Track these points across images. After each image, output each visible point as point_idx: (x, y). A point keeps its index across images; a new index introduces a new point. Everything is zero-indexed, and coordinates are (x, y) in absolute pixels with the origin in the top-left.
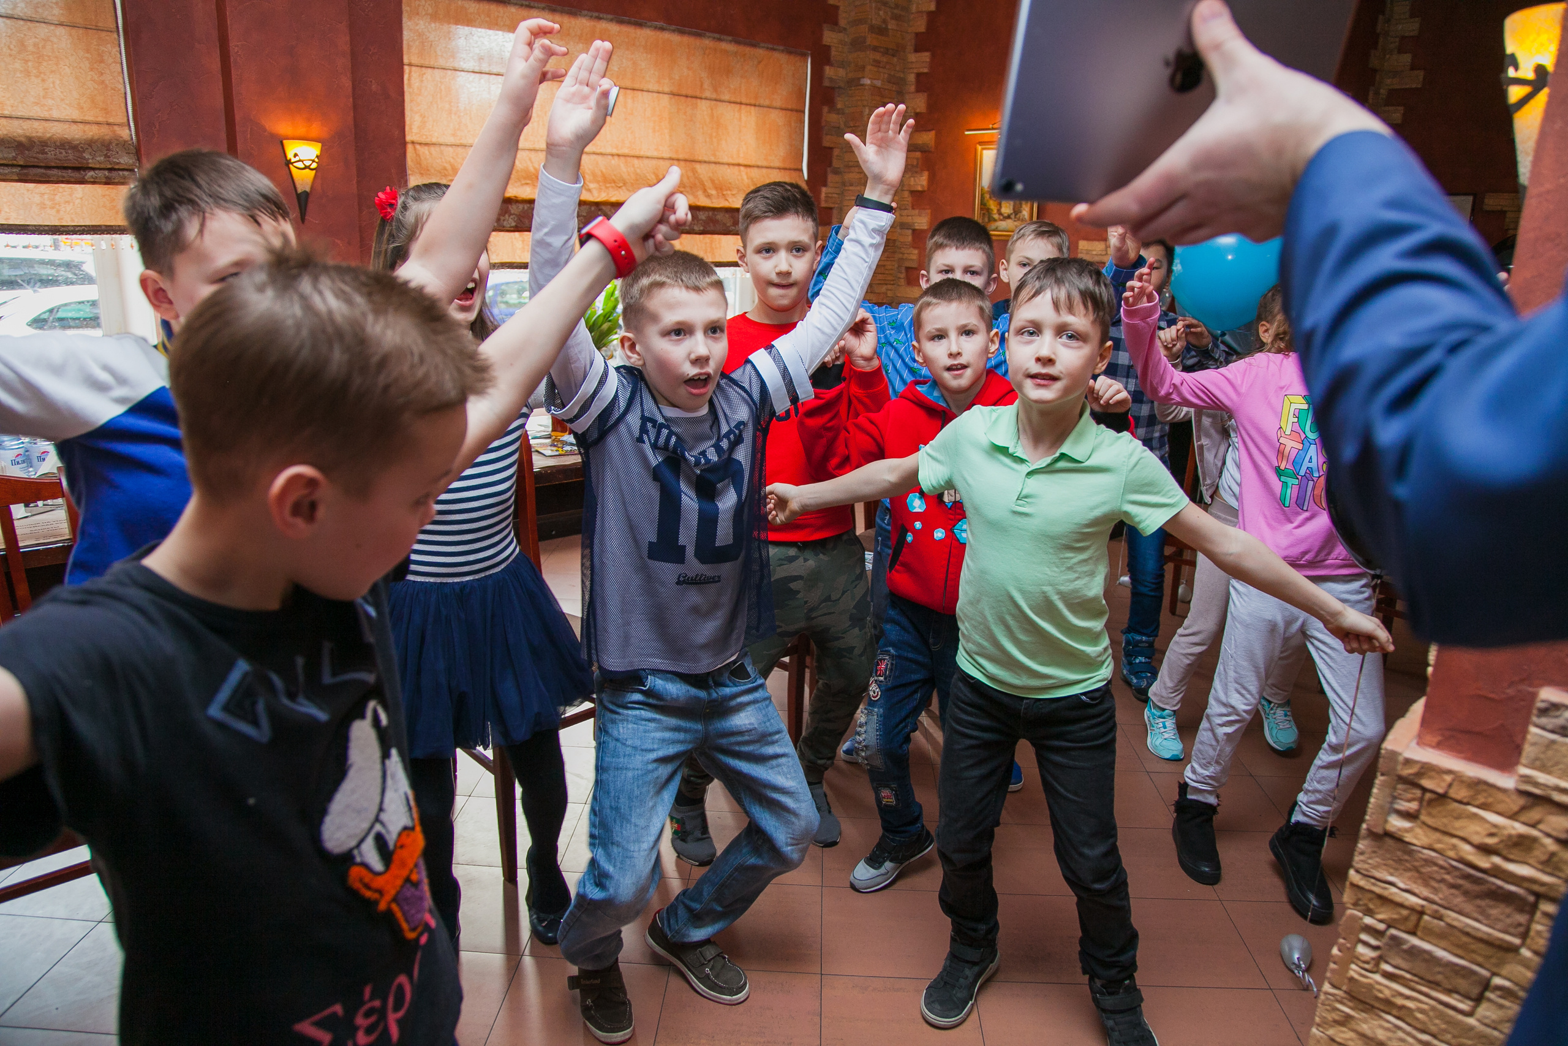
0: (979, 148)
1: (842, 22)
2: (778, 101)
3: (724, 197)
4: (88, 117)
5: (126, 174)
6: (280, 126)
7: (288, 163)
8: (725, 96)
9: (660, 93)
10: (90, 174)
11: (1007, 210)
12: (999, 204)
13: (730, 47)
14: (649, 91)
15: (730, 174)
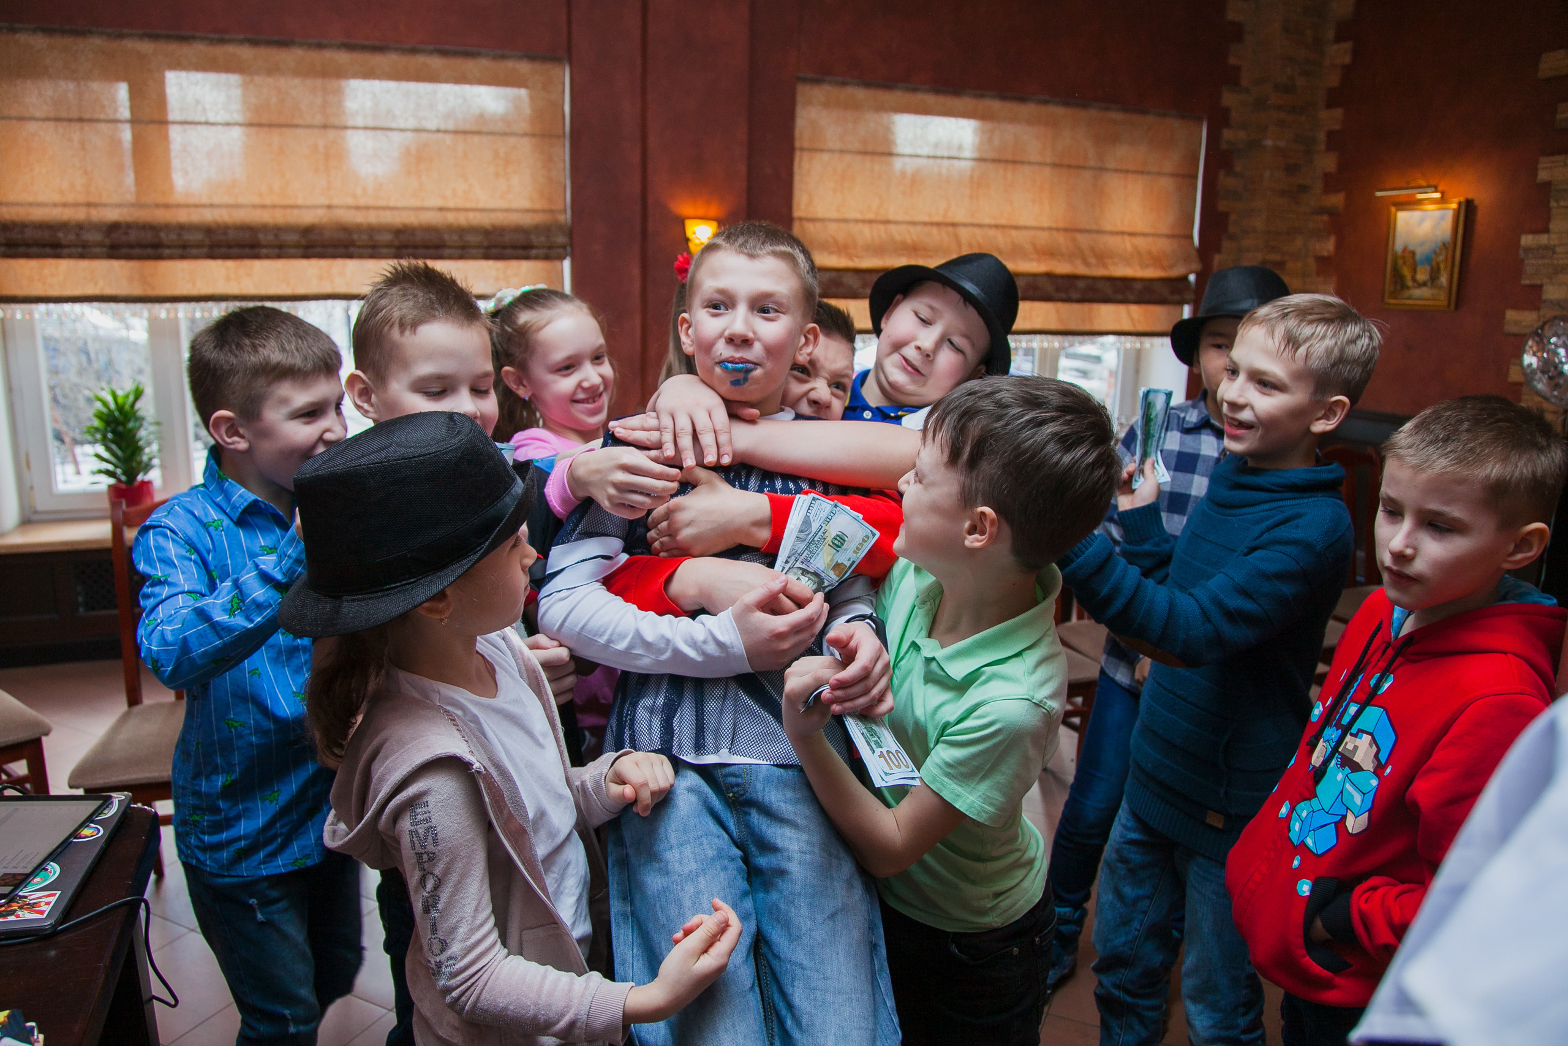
0: (1393, 209)
1: (1245, 82)
2: (1168, 166)
3: (1105, 266)
4: (538, 206)
5: (560, 251)
6: (684, 208)
7: (687, 240)
8: (1111, 164)
9: (1041, 164)
10: (534, 252)
11: (1422, 276)
12: (1414, 271)
13: (1117, 116)
14: (1030, 163)
15: (1112, 242)
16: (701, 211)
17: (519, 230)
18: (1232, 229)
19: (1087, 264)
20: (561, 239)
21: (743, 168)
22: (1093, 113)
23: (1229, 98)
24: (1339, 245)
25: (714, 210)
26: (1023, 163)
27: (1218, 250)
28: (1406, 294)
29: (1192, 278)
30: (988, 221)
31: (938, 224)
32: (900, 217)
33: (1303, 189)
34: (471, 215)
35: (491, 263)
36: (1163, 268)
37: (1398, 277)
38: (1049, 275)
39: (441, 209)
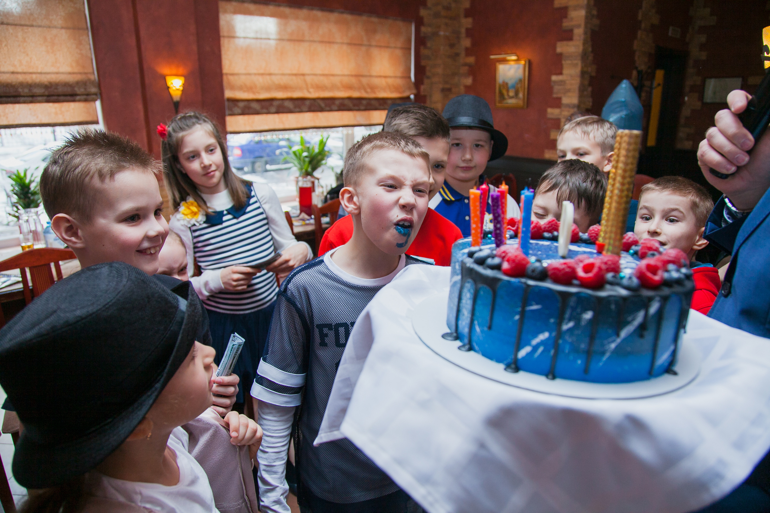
0: (497, 63)
1: (429, 4)
2: (399, 44)
3: (375, 93)
4: (76, 70)
5: (94, 97)
6: (165, 70)
7: (168, 88)
8: (374, 43)
9: (342, 43)
10: (78, 98)
11: (511, 94)
12: (508, 91)
13: (375, 19)
14: (337, 43)
15: (376, 81)
16: (174, 71)
17: (66, 84)
18: (428, 74)
19: (366, 92)
20: (94, 90)
21: (195, 47)
22: (364, 18)
23: (423, 12)
24: (474, 80)
25: (181, 70)
26: (333, 43)
27: (422, 84)
28: (505, 101)
29: (412, 97)
30: (319, 72)
31: (296, 75)
32: (276, 72)
33: (457, 55)
34: (34, 76)
35: (51, 105)
36: (400, 93)
37: (501, 94)
38: (350, 98)
39: (13, 73)
